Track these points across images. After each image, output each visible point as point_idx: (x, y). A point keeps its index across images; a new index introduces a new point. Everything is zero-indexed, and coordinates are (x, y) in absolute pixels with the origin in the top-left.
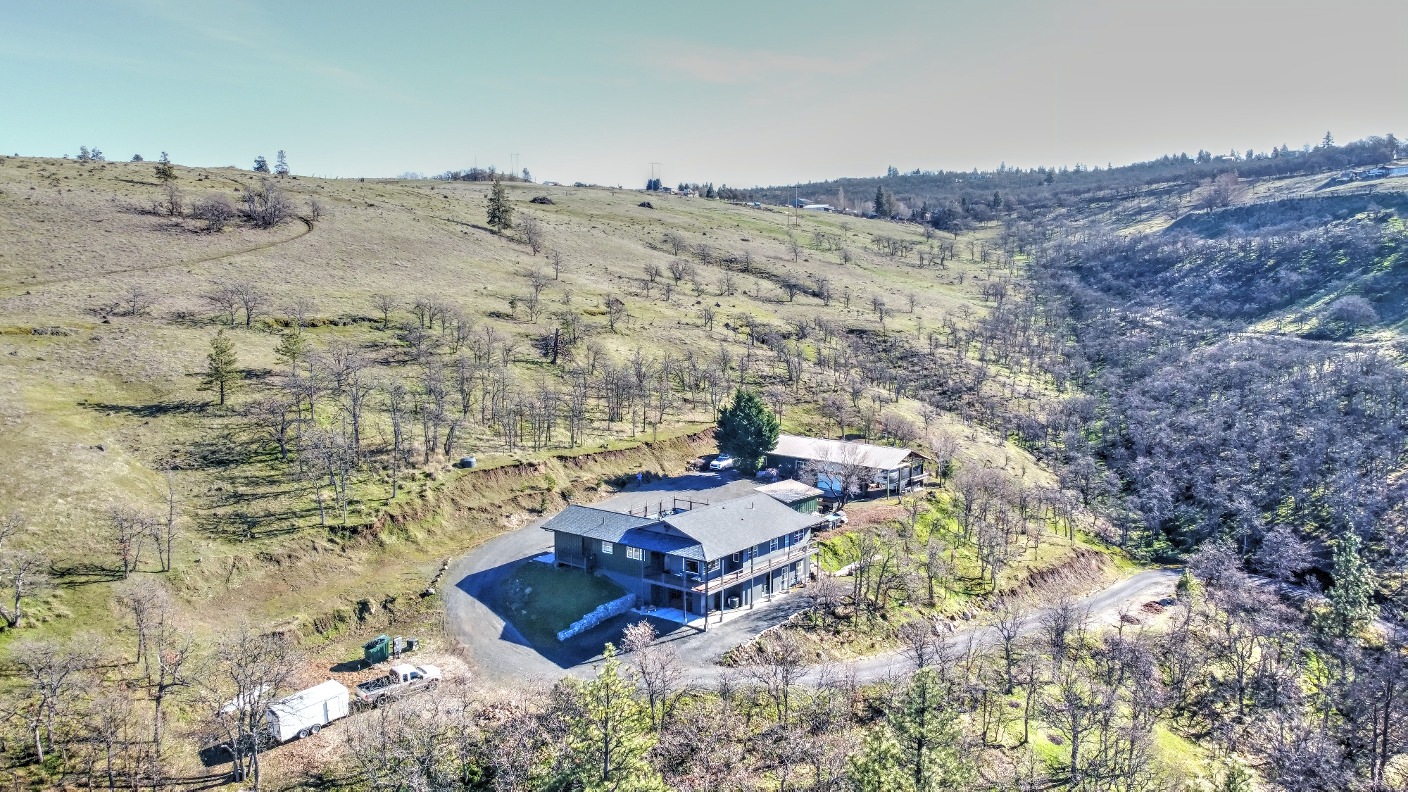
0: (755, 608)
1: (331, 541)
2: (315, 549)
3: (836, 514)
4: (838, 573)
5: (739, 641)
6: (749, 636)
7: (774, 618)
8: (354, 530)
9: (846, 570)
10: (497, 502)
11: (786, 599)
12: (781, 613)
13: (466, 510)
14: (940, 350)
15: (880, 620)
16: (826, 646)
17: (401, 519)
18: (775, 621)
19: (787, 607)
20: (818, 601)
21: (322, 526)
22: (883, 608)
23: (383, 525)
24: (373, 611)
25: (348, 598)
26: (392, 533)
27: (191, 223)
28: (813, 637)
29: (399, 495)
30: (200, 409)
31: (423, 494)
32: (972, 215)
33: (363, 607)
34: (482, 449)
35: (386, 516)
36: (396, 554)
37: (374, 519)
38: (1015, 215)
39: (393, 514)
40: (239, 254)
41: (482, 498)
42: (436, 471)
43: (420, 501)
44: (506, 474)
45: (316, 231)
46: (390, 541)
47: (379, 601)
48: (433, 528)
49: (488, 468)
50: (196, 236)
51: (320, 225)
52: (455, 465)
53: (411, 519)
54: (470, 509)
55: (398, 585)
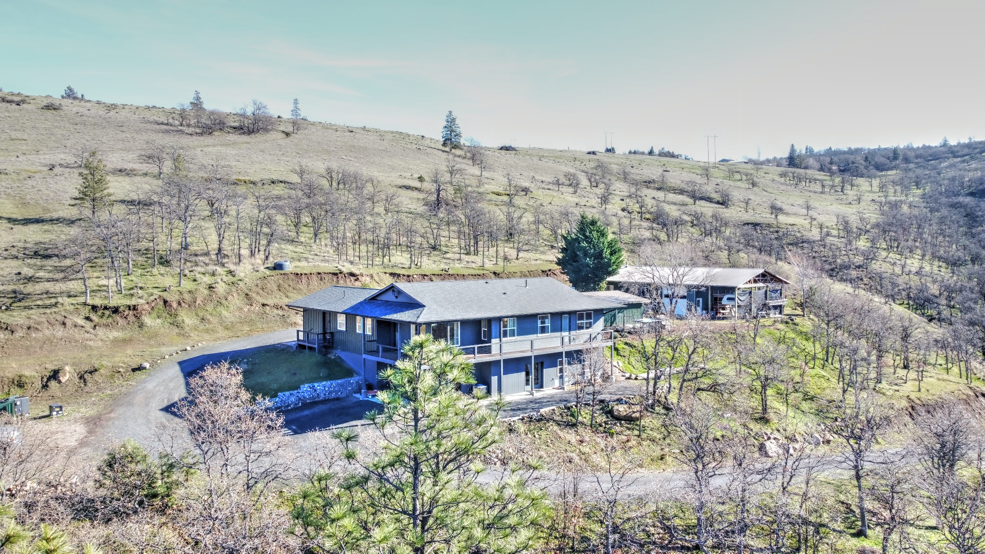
1: (88, 318)
2: (64, 324)
4: (642, 376)
7: (518, 409)
8: (116, 310)
12: (533, 405)
13: (260, 305)
14: (830, 238)
16: (586, 449)
17: (175, 305)
18: (519, 412)
19: (549, 400)
21: (85, 304)
23: (153, 308)
24: (63, 379)
25: (47, 366)
26: (158, 317)
27: (191, 130)
28: (570, 436)
29: (187, 285)
30: (71, 222)
31: (213, 285)
32: (873, 165)
33: (55, 375)
34: (311, 260)
35: (158, 300)
36: (154, 336)
37: (142, 301)
38: (912, 166)
39: (168, 299)
40: (214, 146)
41: (283, 297)
42: (244, 270)
43: (206, 292)
44: (321, 279)
45: (291, 138)
46: (153, 324)
47: (77, 371)
48: (209, 317)
49: (302, 272)
50: (189, 136)
51: (297, 136)
52: (267, 268)
53: (187, 306)
54: (264, 305)
55: (117, 359)
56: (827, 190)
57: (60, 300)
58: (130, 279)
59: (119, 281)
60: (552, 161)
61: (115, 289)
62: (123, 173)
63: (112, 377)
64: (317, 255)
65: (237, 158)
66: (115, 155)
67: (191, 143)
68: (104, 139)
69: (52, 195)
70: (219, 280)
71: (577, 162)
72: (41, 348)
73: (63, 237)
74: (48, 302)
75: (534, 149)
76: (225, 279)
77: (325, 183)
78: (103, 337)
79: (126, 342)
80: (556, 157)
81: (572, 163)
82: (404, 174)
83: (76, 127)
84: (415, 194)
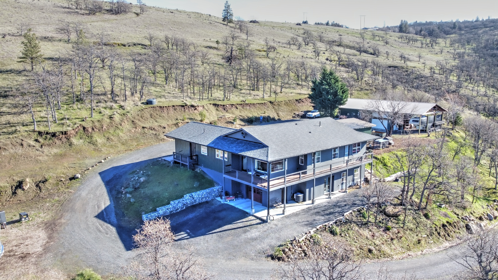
0: (317, 202)
1: (36, 140)
2: (22, 145)
3: (385, 139)
4: (388, 179)
5: (295, 234)
6: (305, 230)
7: (331, 213)
8: (54, 135)
9: (393, 177)
10: (163, 125)
11: (343, 197)
12: (337, 209)
13: (141, 128)
14: (436, 75)
15: (424, 219)
16: (377, 242)
17: (90, 130)
18: (331, 216)
19: (344, 204)
20: (371, 200)
21: (34, 131)
22: (425, 208)
23: (77, 133)
24: (26, 188)
25: (14, 178)
26: (81, 138)
27: (83, 12)
28: (366, 233)
29: (96, 116)
30: (19, 72)
31: (112, 116)
32: (443, 32)
33: (20, 185)
34: (167, 97)
35: (80, 127)
36: (79, 151)
37: (70, 129)
38: (463, 32)
39: (86, 126)
40: (97, 22)
41: (154, 122)
42: (129, 105)
43: (108, 121)
44: (175, 110)
45: (140, 17)
46: (78, 143)
47: (34, 181)
48: (112, 137)
49: (164, 106)
50: (82, 16)
51: (143, 15)
52: (143, 103)
53: (97, 131)
54: (143, 128)
55: (59, 171)
56: (424, 46)
57: (18, 128)
58: (60, 112)
59: (54, 114)
60: (279, 30)
61: (51, 119)
62: (47, 40)
63: (57, 184)
64: (169, 93)
65: (112, 29)
66: (40, 27)
67: (84, 20)
68: (33, 17)
69: (6, 54)
70: (115, 113)
71: (292, 30)
72: (9, 163)
73: (15, 83)
74: (10, 130)
75: (268, 22)
76: (119, 111)
77: (165, 46)
78: (48, 153)
79: (62, 156)
80: (281, 27)
81: (290, 31)
82: (206, 39)
83: (16, 9)
84: (215, 51)
